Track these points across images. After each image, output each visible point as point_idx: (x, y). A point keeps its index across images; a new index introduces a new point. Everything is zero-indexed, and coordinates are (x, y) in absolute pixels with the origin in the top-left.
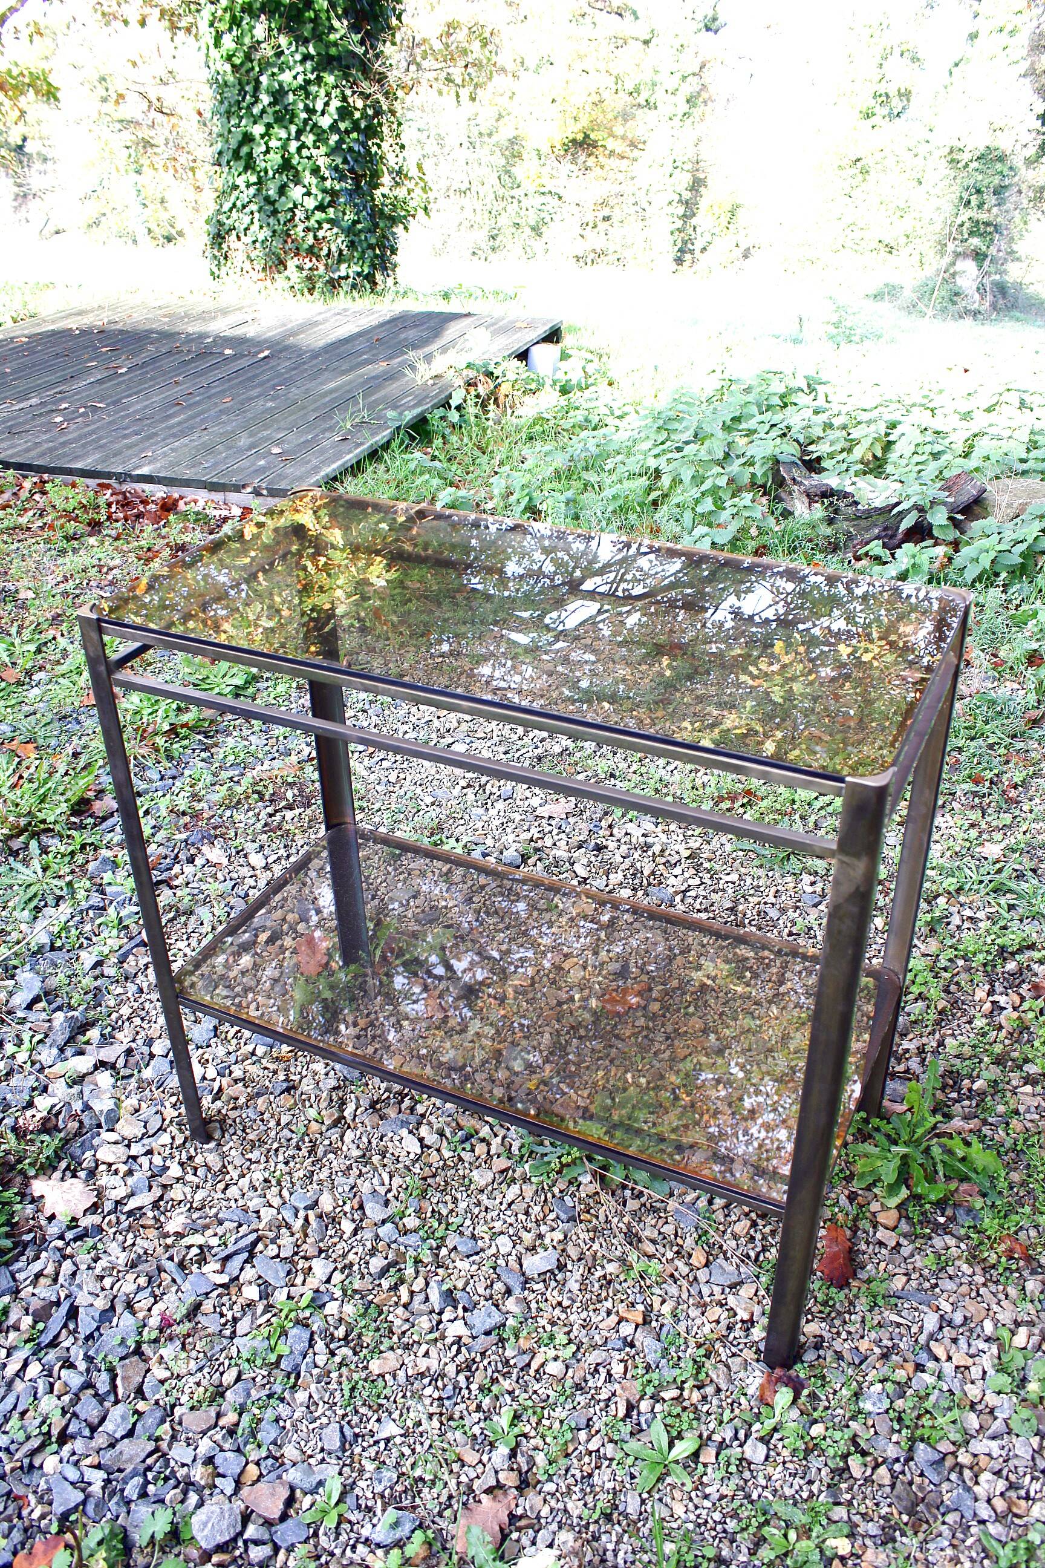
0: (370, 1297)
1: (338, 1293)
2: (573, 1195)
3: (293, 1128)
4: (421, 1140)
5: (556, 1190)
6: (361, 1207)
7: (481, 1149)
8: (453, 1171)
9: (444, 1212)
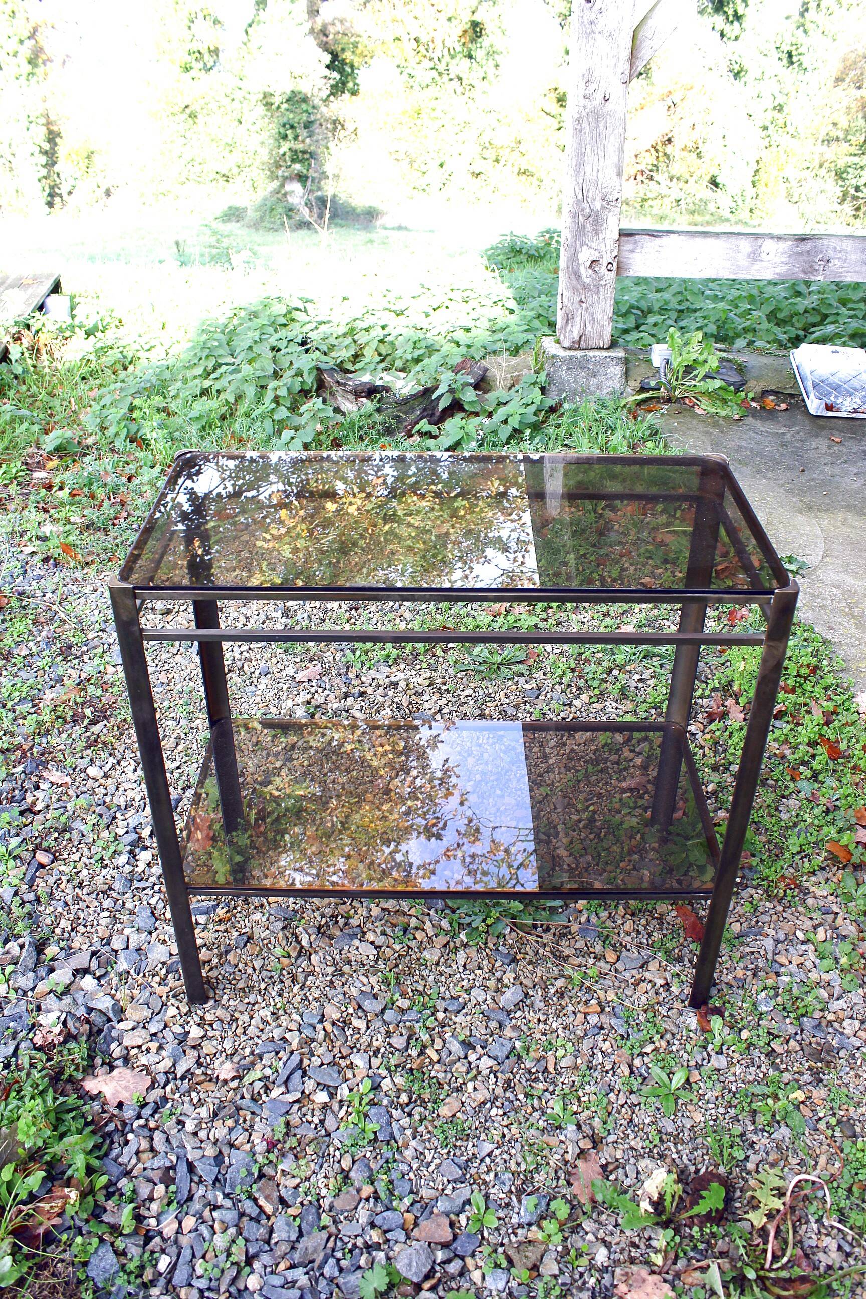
0: (409, 1066)
1: (384, 1073)
2: (504, 945)
3: (269, 968)
4: (372, 943)
5: (490, 945)
6: (360, 1007)
7: (420, 935)
8: (408, 958)
9: (421, 988)
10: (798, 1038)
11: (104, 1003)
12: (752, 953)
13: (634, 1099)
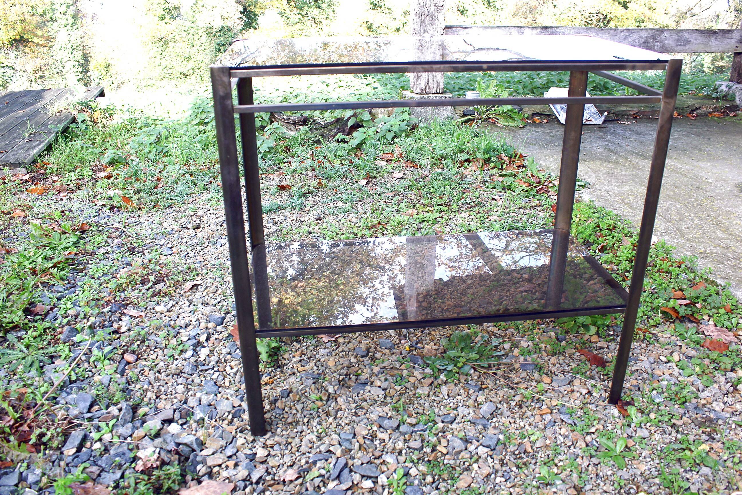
0: (426, 459)
1: (410, 465)
2: (472, 380)
3: (308, 408)
4: (380, 387)
5: (463, 381)
6: (380, 426)
7: (412, 380)
8: (407, 394)
9: (421, 411)
10: (687, 415)
11: (188, 438)
12: (637, 370)
13: (595, 460)
